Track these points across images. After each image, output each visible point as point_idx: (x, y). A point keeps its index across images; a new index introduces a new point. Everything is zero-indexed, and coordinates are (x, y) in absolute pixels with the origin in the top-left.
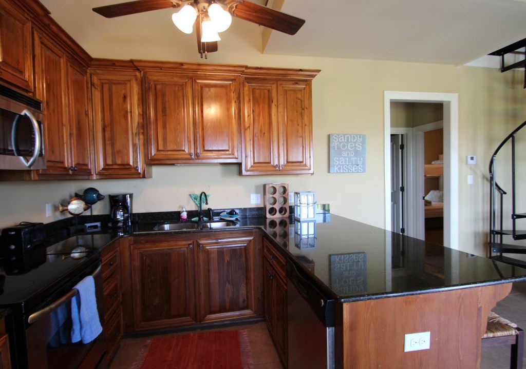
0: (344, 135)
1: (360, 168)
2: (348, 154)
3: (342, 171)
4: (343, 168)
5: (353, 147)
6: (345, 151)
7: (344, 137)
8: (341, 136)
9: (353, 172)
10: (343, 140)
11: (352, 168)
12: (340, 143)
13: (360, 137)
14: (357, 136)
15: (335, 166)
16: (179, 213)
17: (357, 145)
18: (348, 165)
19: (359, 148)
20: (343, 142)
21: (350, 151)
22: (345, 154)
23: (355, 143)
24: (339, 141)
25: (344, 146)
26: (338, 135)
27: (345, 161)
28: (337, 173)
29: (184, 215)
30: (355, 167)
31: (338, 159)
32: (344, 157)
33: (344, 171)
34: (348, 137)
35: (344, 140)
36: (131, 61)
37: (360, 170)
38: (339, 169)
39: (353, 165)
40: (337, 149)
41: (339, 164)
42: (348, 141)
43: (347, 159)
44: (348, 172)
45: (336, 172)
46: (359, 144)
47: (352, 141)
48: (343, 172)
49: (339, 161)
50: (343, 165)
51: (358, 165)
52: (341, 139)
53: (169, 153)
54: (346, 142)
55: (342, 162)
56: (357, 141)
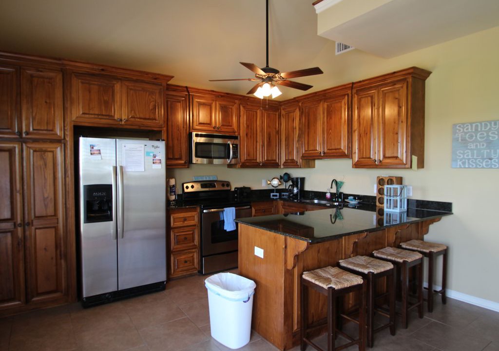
0: (471, 124)
1: (493, 163)
2: (476, 146)
4: (469, 163)
5: (483, 138)
6: (473, 142)
7: (472, 126)
8: (467, 126)
9: (483, 167)
10: (470, 130)
11: (482, 163)
12: (466, 133)
13: (495, 124)
14: (491, 124)
15: (459, 160)
16: (325, 193)
17: (490, 134)
18: (476, 159)
19: (494, 137)
20: (469, 132)
21: (480, 142)
22: (473, 146)
23: (487, 132)
24: (463, 131)
25: (471, 136)
26: (463, 124)
27: (473, 155)
28: (461, 167)
29: (328, 195)
30: (486, 162)
31: (462, 152)
32: (471, 150)
33: (471, 166)
34: (477, 126)
35: (472, 129)
36: (295, 98)
37: (495, 166)
38: (464, 163)
39: (483, 159)
40: (462, 140)
41: (464, 158)
42: (476, 130)
43: (475, 152)
44: (476, 168)
45: (458, 167)
46: (493, 133)
47: (483, 129)
48: (469, 168)
49: (464, 154)
50: (469, 159)
51: (491, 159)
52: (467, 129)
53: (311, 152)
54: (474, 132)
55: (468, 156)
56: (490, 129)
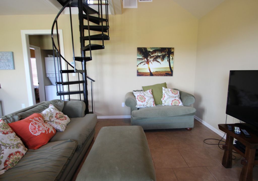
2: (4, 61)
3: (2, 69)
5: (6, 58)
6: (3, 59)
7: (1, 53)
9: (7, 69)
14: (7, 53)
17: (8, 57)
18: (5, 66)
19: (9, 58)
21: (5, 60)
23: (7, 56)
25: (2, 57)
27: (3, 64)
32: (3, 62)
34: (3, 53)
37: (11, 69)
39: (7, 66)
41: (0, 66)
42: (3, 55)
44: (5, 69)
46: (9, 56)
47: (5, 55)
50: (2, 66)
51: (9, 66)
